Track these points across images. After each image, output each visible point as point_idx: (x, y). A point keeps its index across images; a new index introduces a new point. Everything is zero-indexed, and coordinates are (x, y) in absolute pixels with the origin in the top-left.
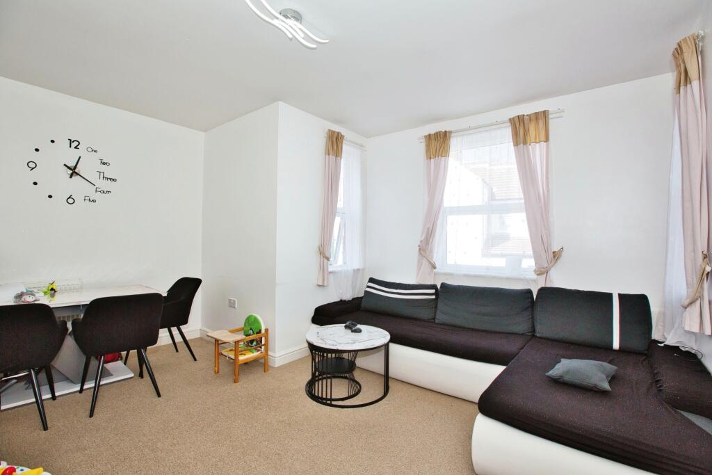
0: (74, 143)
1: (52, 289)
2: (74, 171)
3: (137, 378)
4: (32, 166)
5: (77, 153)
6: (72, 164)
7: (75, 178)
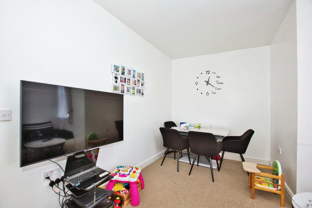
0: (208, 72)
1: (199, 126)
2: (208, 83)
3: (217, 170)
4: (197, 84)
5: (208, 75)
6: (207, 80)
7: (209, 85)
